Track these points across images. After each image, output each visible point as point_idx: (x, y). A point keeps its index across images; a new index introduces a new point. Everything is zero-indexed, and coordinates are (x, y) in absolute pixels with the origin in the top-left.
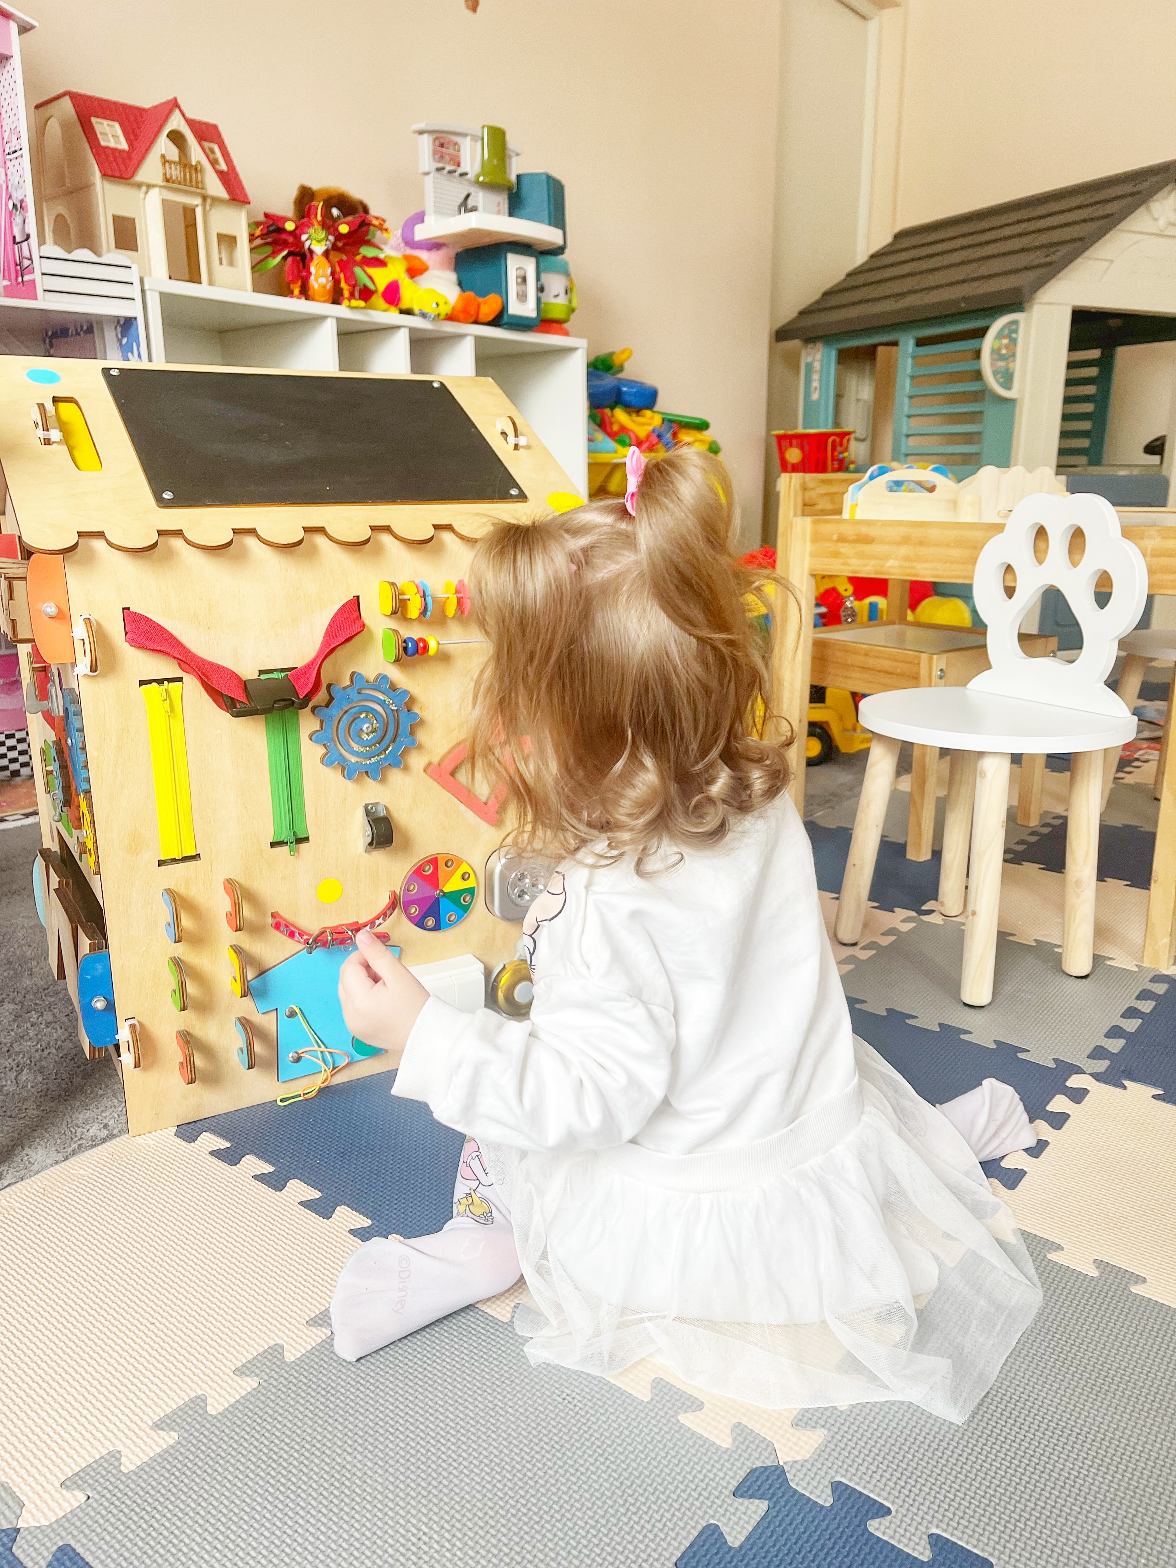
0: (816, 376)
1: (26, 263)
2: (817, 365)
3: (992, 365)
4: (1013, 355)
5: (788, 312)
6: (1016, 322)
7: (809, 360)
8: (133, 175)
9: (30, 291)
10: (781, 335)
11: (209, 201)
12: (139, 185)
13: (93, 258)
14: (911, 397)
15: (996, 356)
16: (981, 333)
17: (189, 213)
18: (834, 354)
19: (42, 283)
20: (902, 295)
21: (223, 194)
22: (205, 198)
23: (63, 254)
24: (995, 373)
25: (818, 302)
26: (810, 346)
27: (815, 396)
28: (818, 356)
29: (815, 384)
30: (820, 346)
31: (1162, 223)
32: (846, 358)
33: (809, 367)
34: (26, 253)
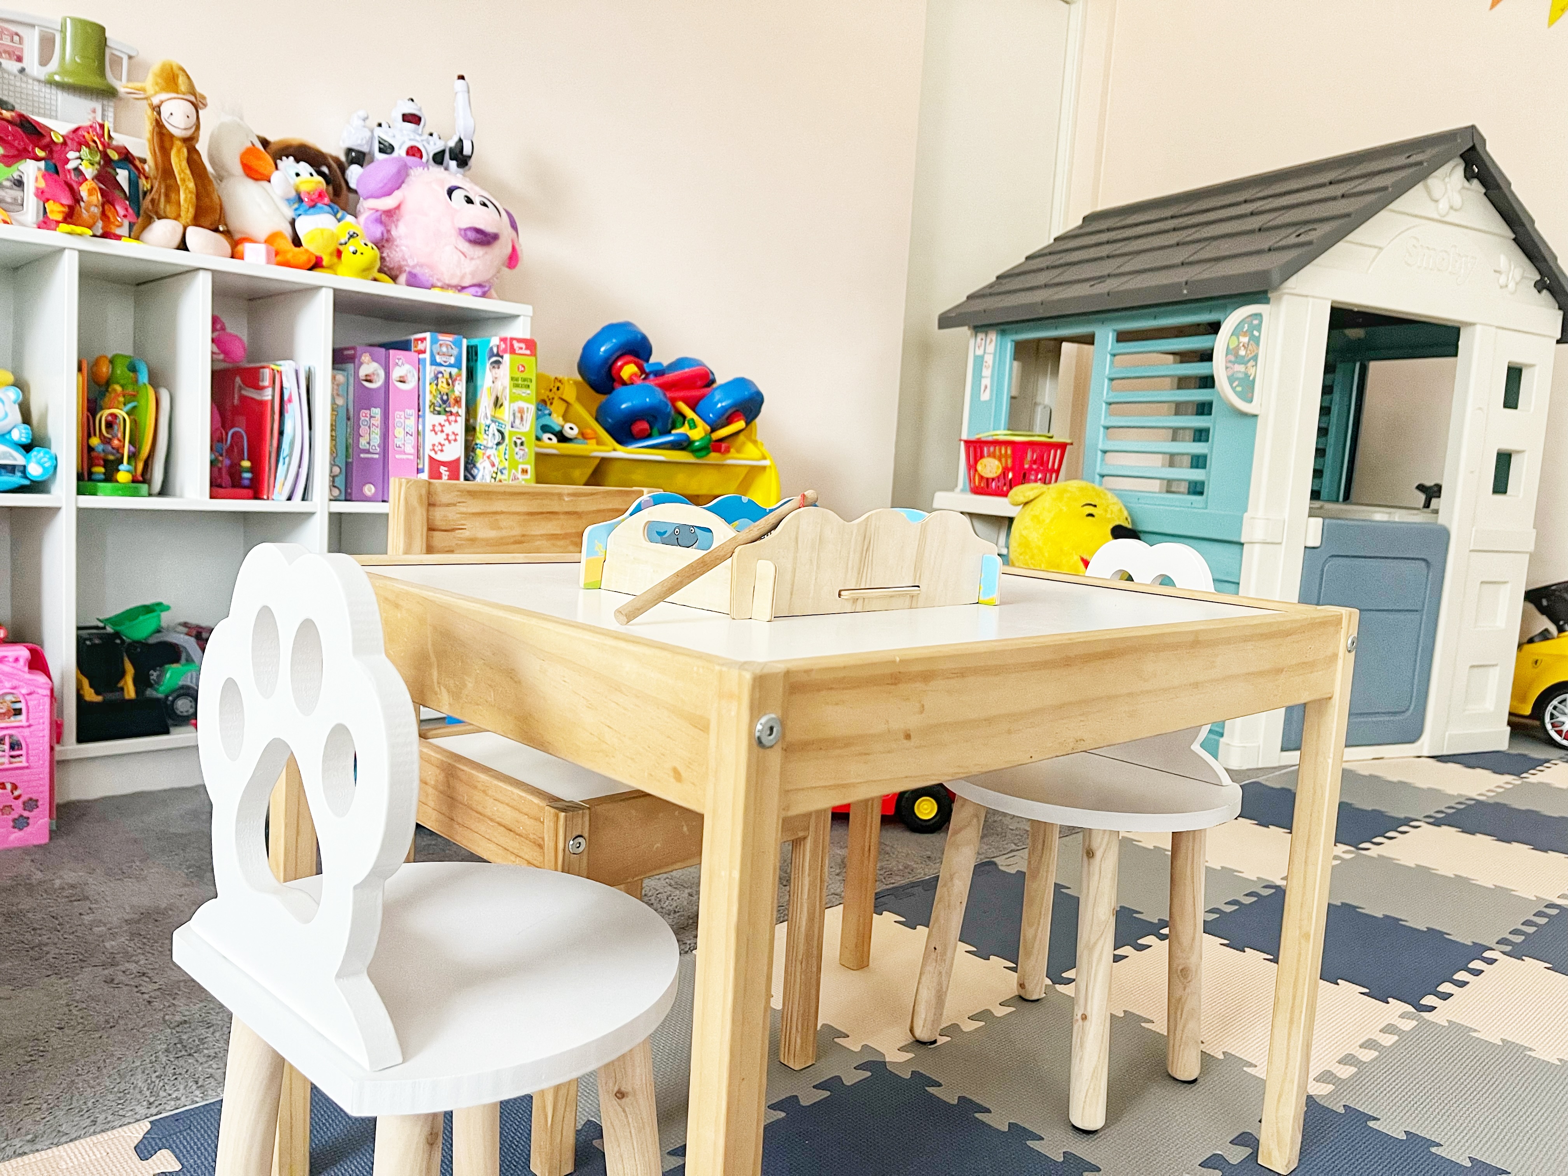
0: (987, 372)
2: (989, 359)
3: (1228, 369)
4: (1255, 358)
6: (1259, 316)
7: (980, 352)
10: (944, 321)
15: (1232, 358)
18: (1009, 347)
20: (1101, 279)
24: (1231, 379)
25: (991, 286)
26: (981, 336)
27: (985, 396)
28: (991, 348)
29: (986, 382)
30: (993, 336)
33: (979, 361)
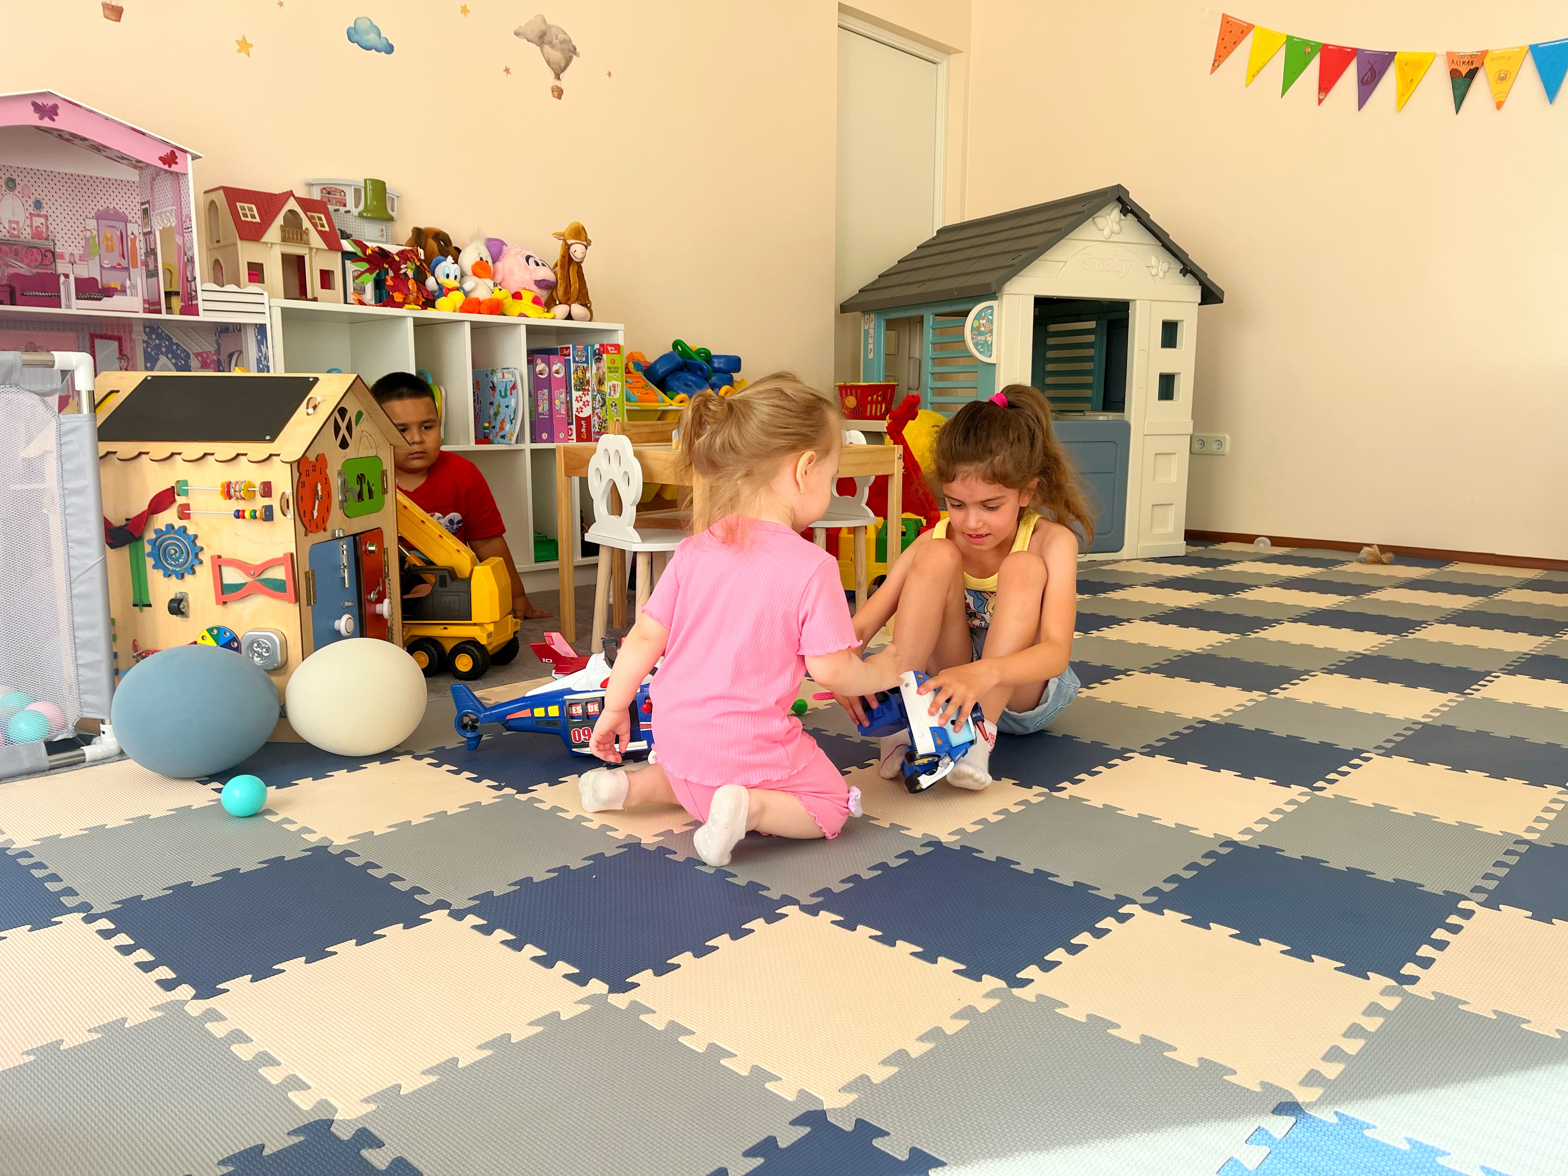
0: (871, 341)
1: (194, 293)
2: (871, 331)
3: (972, 339)
4: (991, 331)
5: (852, 289)
6: (991, 307)
7: (867, 328)
8: (261, 238)
9: (194, 311)
10: (844, 308)
11: (314, 250)
12: (267, 243)
13: (237, 289)
14: (933, 359)
15: (976, 332)
16: (965, 314)
17: (301, 259)
18: (883, 324)
19: (201, 306)
20: (924, 282)
21: (323, 246)
22: (311, 249)
23: (218, 288)
24: (976, 344)
25: (874, 283)
26: (867, 316)
27: (871, 356)
28: (872, 325)
29: (871, 346)
30: (873, 316)
31: (1106, 232)
32: (891, 325)
33: (867, 332)
34: (193, 288)
